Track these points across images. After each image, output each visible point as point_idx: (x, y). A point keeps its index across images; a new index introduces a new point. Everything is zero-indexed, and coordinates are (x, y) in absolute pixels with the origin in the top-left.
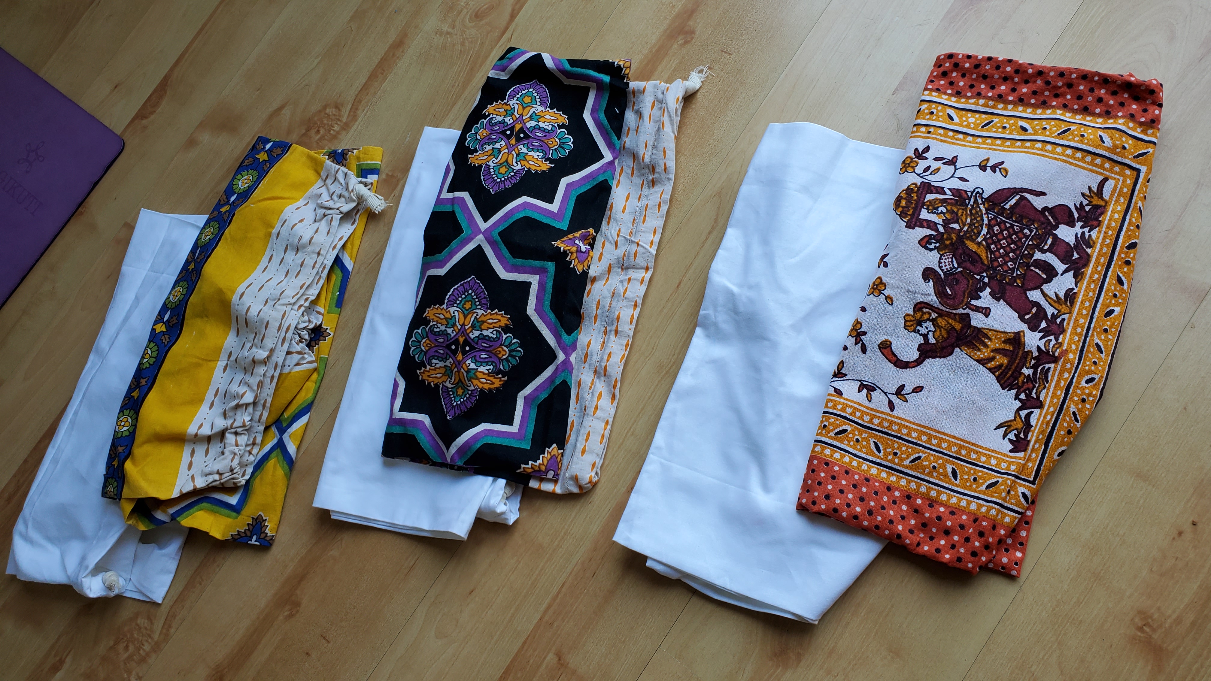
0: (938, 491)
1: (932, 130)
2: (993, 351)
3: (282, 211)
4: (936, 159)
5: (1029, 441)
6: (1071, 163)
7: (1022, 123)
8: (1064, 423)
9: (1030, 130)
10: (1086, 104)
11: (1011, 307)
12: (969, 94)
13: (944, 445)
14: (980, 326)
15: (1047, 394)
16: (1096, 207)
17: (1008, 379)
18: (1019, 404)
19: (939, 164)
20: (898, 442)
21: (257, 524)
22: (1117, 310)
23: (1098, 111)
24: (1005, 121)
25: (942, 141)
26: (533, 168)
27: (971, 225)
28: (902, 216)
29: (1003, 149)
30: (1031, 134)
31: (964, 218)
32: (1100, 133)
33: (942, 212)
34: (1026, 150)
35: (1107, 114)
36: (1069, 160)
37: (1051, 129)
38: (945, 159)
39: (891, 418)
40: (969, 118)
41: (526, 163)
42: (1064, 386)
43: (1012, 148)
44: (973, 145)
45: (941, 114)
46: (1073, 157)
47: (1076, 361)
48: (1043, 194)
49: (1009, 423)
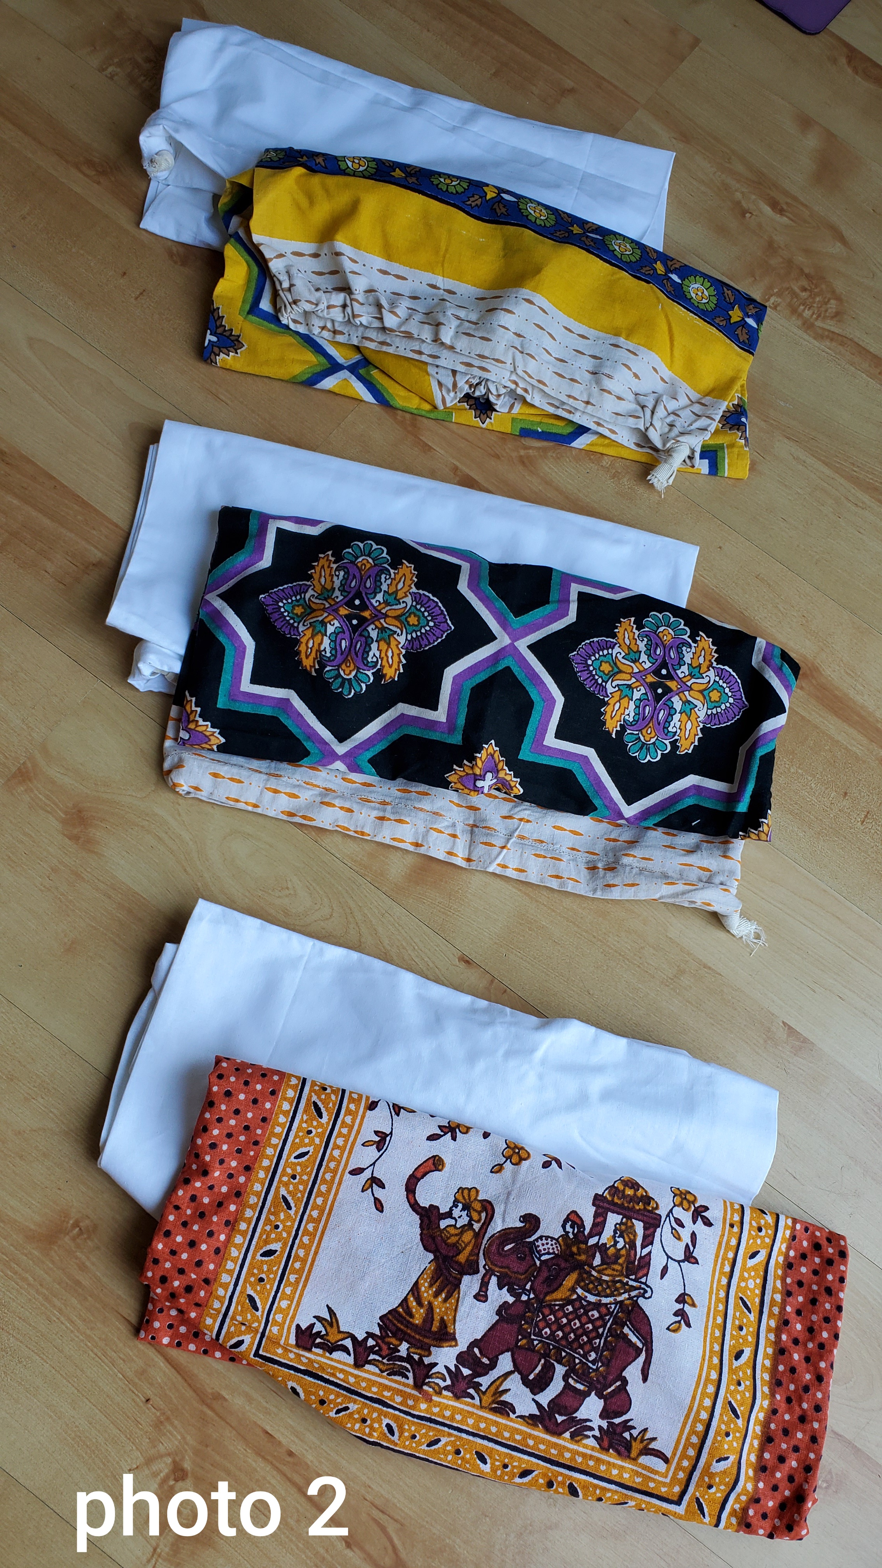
0: (246, 1231)
1: (736, 1229)
2: (430, 1303)
3: (650, 349)
4: (693, 1236)
5: (309, 1350)
6: (687, 1416)
7: (748, 1353)
8: (333, 1396)
9: (736, 1364)
10: (777, 1441)
11: (490, 1329)
12: (789, 1280)
13: (306, 1240)
14: (463, 1287)
15: (374, 1374)
16: (628, 1446)
17: (394, 1325)
18: (360, 1338)
19: (686, 1238)
20: (309, 1180)
21: (230, 342)
22: (487, 1468)
23: (767, 1456)
24: (751, 1329)
25: (720, 1243)
26: (609, 709)
27: (600, 1281)
28: (613, 1189)
29: (710, 1327)
30: (731, 1364)
31: (609, 1272)
32: (733, 1458)
33: (616, 1242)
34: (707, 1358)
35: (762, 1468)
36: (693, 1415)
37: (739, 1392)
38: (694, 1247)
39: (340, 1170)
40: (754, 1281)
41: (617, 698)
42: (383, 1396)
43: (711, 1338)
44: (715, 1286)
45: (759, 1241)
46: (697, 1420)
47: (417, 1413)
48: (645, 1379)
49: (335, 1324)
